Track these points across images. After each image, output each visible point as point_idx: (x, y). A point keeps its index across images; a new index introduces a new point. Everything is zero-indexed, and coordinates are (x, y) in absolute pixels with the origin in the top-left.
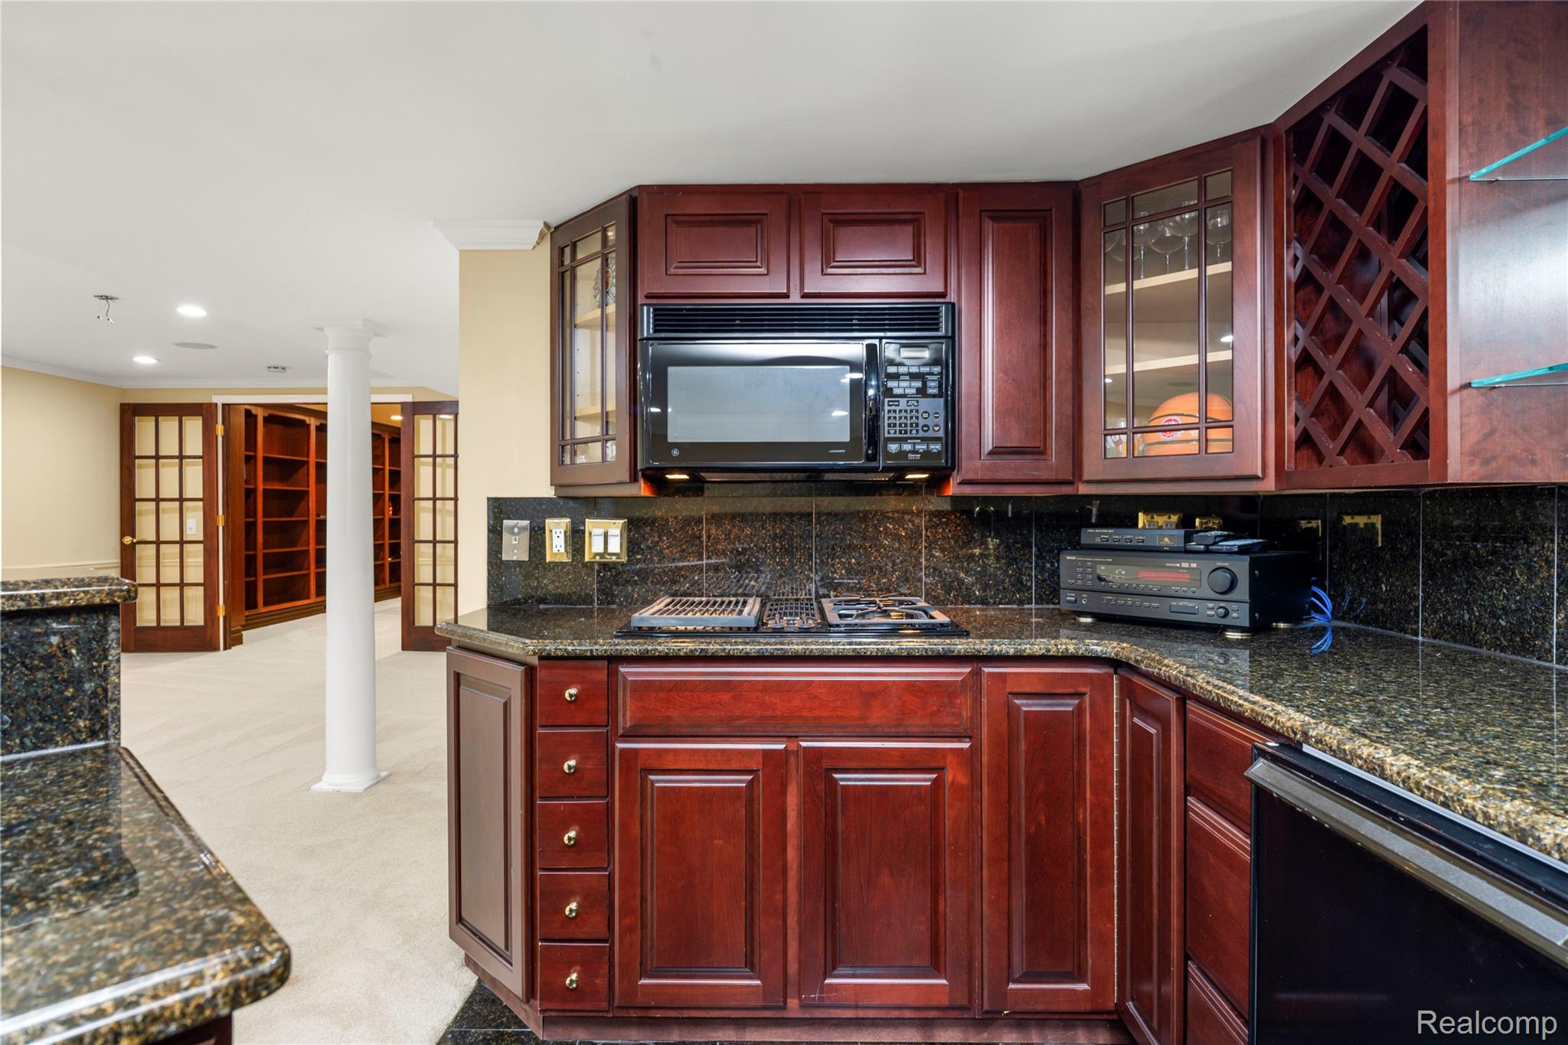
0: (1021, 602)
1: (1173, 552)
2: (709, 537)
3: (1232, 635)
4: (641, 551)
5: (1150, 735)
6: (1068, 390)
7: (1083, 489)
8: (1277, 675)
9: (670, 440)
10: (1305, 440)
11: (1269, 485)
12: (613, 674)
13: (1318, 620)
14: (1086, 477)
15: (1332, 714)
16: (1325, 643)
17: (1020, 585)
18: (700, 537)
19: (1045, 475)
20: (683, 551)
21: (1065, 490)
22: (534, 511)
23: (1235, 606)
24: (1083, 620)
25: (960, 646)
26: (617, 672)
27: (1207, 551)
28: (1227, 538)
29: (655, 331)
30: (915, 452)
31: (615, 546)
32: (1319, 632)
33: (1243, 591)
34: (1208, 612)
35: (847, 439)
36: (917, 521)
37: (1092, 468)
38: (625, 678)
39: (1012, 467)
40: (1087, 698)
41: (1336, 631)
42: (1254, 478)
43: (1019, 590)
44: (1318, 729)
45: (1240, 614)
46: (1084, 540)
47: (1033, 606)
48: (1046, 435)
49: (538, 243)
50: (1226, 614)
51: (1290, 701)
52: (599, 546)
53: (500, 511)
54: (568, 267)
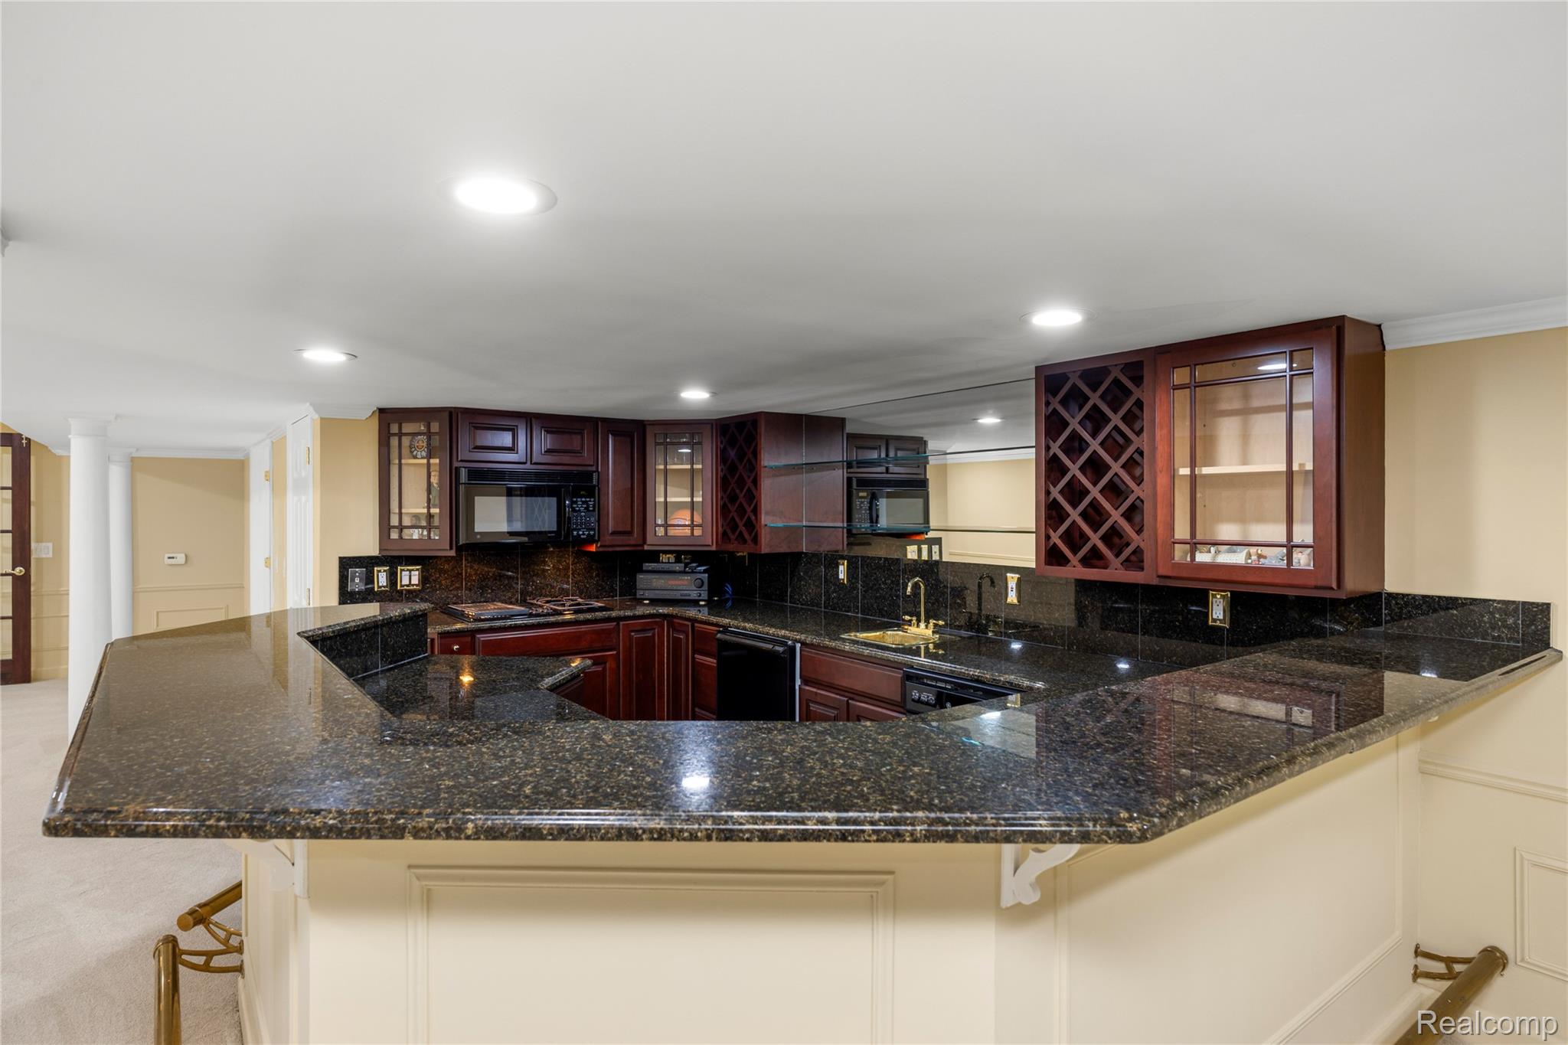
0: (613, 597)
1: (680, 572)
2: (466, 573)
3: (702, 603)
4: (430, 582)
5: (681, 638)
6: (641, 508)
7: (646, 548)
8: (720, 613)
9: (476, 530)
10: (725, 534)
11: (714, 548)
12: (473, 637)
13: (727, 596)
14: (648, 543)
15: (736, 619)
16: (729, 604)
17: (613, 590)
18: (461, 574)
19: (633, 543)
20: (452, 581)
21: (640, 548)
22: (368, 563)
23: (702, 592)
24: (645, 602)
25: (614, 614)
26: (475, 637)
27: (693, 572)
28: (698, 566)
29: (469, 480)
30: (584, 534)
31: (415, 580)
32: (728, 600)
33: (706, 587)
34: (694, 595)
35: (555, 529)
36: (567, 561)
37: (650, 539)
38: (479, 639)
39: (619, 539)
40: (656, 630)
41: (733, 599)
42: (709, 546)
43: (612, 592)
44: (733, 622)
45: (705, 596)
46: (644, 568)
47: (618, 598)
48: (632, 526)
49: (370, 416)
50: (700, 596)
51: (724, 617)
52: (405, 581)
53: (346, 564)
54: (395, 434)
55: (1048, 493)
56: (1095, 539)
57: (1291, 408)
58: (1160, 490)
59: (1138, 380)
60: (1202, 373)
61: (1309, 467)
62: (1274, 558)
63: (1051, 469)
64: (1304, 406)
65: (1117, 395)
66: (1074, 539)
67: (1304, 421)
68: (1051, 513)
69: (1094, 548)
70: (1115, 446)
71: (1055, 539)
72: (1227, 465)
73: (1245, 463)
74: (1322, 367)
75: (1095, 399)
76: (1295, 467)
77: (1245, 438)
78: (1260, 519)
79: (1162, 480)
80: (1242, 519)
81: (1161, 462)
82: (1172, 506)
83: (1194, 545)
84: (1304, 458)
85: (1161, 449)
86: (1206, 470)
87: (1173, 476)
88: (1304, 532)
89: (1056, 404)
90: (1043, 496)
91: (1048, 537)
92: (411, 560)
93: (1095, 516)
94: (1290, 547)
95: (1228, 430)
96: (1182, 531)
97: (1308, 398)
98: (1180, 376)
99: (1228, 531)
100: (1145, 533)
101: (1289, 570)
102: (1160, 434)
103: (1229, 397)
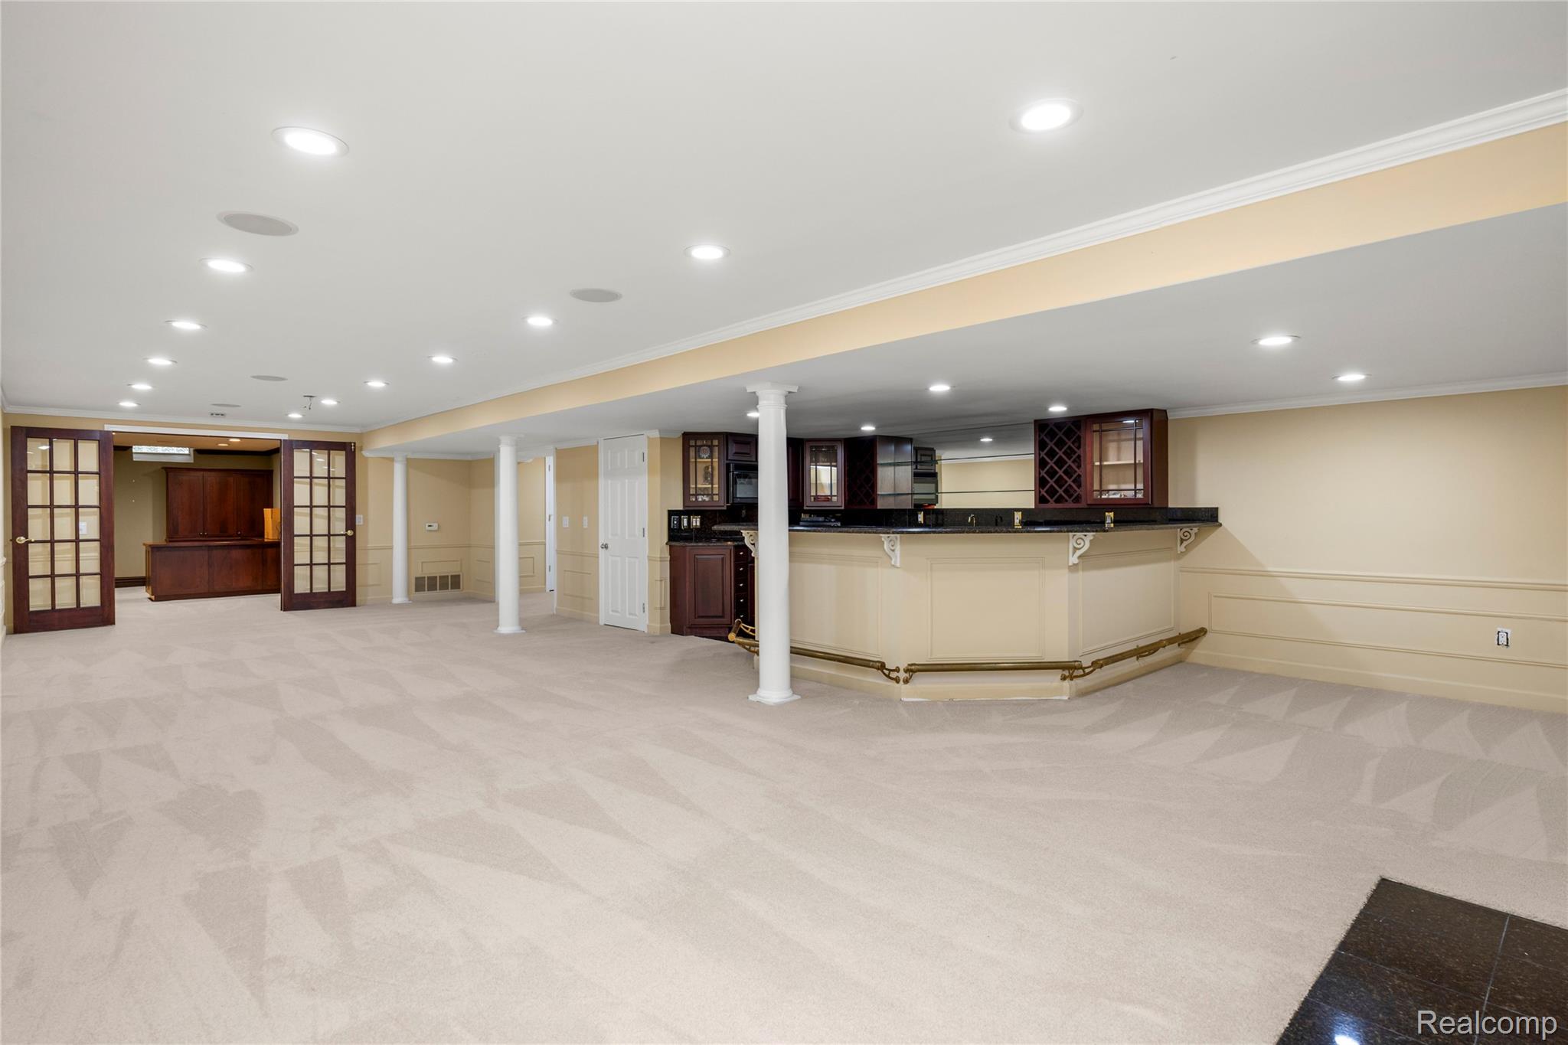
4: (704, 525)
7: (805, 508)
11: (843, 508)
14: (806, 505)
22: (679, 513)
31: (698, 524)
37: (807, 503)
42: (840, 507)
49: (679, 436)
52: (694, 524)
53: (671, 513)
54: (692, 446)
55: (1040, 473)
56: (1061, 491)
57: (1135, 439)
58: (1088, 471)
59: (1079, 428)
60: (1105, 427)
61: (1142, 461)
62: (1130, 494)
63: (1041, 464)
64: (1140, 439)
65: (1069, 433)
66: (1052, 492)
67: (1140, 444)
68: (1041, 482)
69: (1061, 495)
70: (1069, 453)
71: (1043, 492)
72: (1111, 461)
73: (1118, 460)
74: (1146, 424)
75: (1060, 434)
76: (1137, 462)
77: (1119, 449)
78: (1125, 483)
79: (1089, 467)
80: (1118, 483)
81: (1088, 460)
82: (1093, 479)
83: (1101, 491)
84: (1140, 459)
85: (1088, 454)
86: (1105, 463)
87: (1093, 465)
88: (1140, 486)
89: (1043, 436)
90: (1038, 475)
91: (1040, 492)
92: (696, 513)
93: (1060, 482)
94: (1135, 490)
95: (1112, 449)
96: (1096, 487)
97: (1141, 436)
98: (1096, 427)
99: (1112, 487)
100: (1082, 488)
101: (1136, 499)
102: (1088, 449)
103: (1112, 436)
